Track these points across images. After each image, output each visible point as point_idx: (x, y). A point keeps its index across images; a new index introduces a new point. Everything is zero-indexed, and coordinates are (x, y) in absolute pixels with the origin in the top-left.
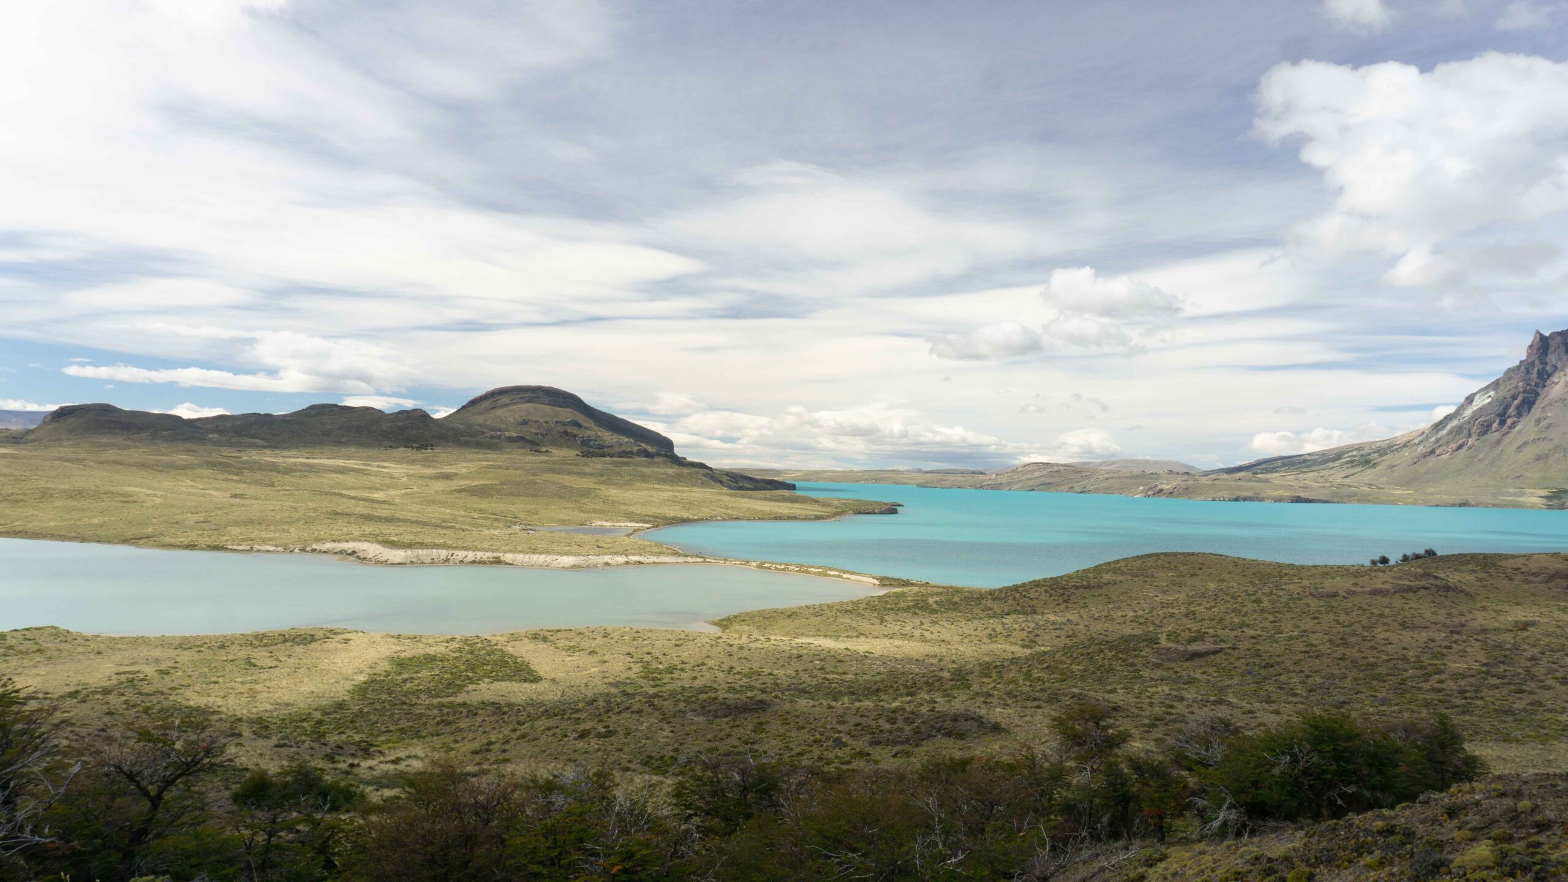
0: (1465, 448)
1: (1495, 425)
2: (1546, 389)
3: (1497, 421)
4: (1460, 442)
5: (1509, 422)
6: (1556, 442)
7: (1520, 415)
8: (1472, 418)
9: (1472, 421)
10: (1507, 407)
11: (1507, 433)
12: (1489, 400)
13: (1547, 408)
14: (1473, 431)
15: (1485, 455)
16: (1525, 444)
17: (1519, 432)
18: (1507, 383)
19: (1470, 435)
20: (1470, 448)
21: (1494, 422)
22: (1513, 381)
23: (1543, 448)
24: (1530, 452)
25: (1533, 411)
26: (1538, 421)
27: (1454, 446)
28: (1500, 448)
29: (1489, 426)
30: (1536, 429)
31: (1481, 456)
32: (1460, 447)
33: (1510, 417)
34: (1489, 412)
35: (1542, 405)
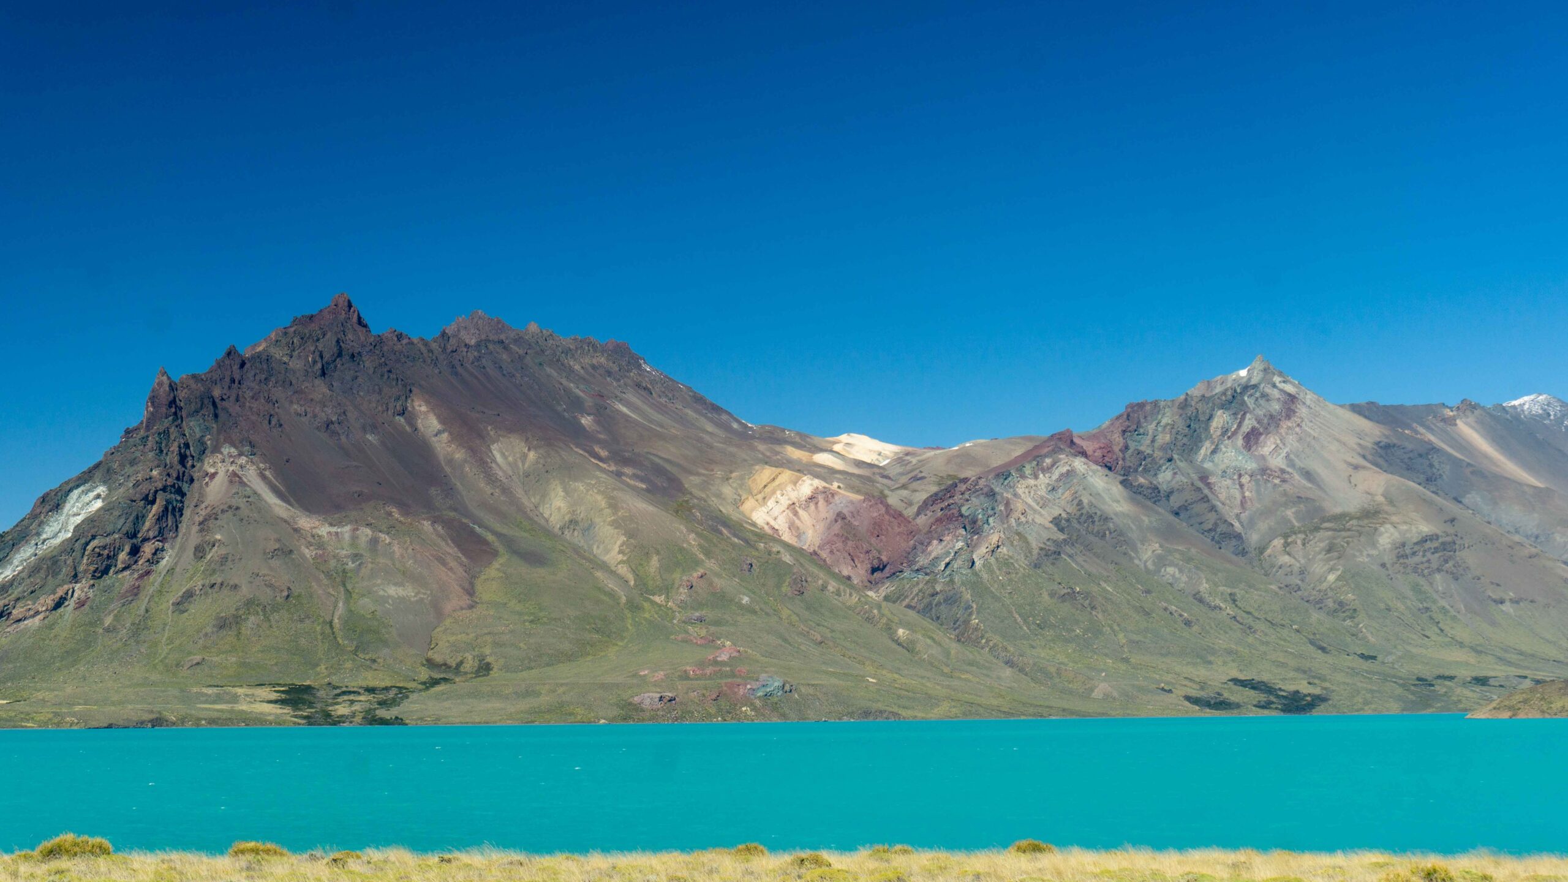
0: (71, 603)
1: (123, 556)
2: (196, 484)
3: (127, 548)
4: (60, 592)
5: (148, 549)
6: (245, 591)
7: (161, 536)
8: (75, 539)
9: (78, 546)
10: (139, 519)
11: (148, 573)
12: (99, 504)
13: (211, 523)
14: (82, 568)
15: (117, 618)
16: (189, 595)
17: (171, 571)
18: (128, 470)
19: (75, 578)
20: (81, 604)
21: (121, 549)
22: (140, 467)
23: (227, 603)
24: (202, 612)
25: (183, 528)
26: (200, 552)
27: (50, 600)
28: (142, 604)
29: (112, 557)
30: (202, 566)
31: (108, 621)
32: (58, 605)
33: (146, 540)
34: (109, 529)
35: (198, 519)
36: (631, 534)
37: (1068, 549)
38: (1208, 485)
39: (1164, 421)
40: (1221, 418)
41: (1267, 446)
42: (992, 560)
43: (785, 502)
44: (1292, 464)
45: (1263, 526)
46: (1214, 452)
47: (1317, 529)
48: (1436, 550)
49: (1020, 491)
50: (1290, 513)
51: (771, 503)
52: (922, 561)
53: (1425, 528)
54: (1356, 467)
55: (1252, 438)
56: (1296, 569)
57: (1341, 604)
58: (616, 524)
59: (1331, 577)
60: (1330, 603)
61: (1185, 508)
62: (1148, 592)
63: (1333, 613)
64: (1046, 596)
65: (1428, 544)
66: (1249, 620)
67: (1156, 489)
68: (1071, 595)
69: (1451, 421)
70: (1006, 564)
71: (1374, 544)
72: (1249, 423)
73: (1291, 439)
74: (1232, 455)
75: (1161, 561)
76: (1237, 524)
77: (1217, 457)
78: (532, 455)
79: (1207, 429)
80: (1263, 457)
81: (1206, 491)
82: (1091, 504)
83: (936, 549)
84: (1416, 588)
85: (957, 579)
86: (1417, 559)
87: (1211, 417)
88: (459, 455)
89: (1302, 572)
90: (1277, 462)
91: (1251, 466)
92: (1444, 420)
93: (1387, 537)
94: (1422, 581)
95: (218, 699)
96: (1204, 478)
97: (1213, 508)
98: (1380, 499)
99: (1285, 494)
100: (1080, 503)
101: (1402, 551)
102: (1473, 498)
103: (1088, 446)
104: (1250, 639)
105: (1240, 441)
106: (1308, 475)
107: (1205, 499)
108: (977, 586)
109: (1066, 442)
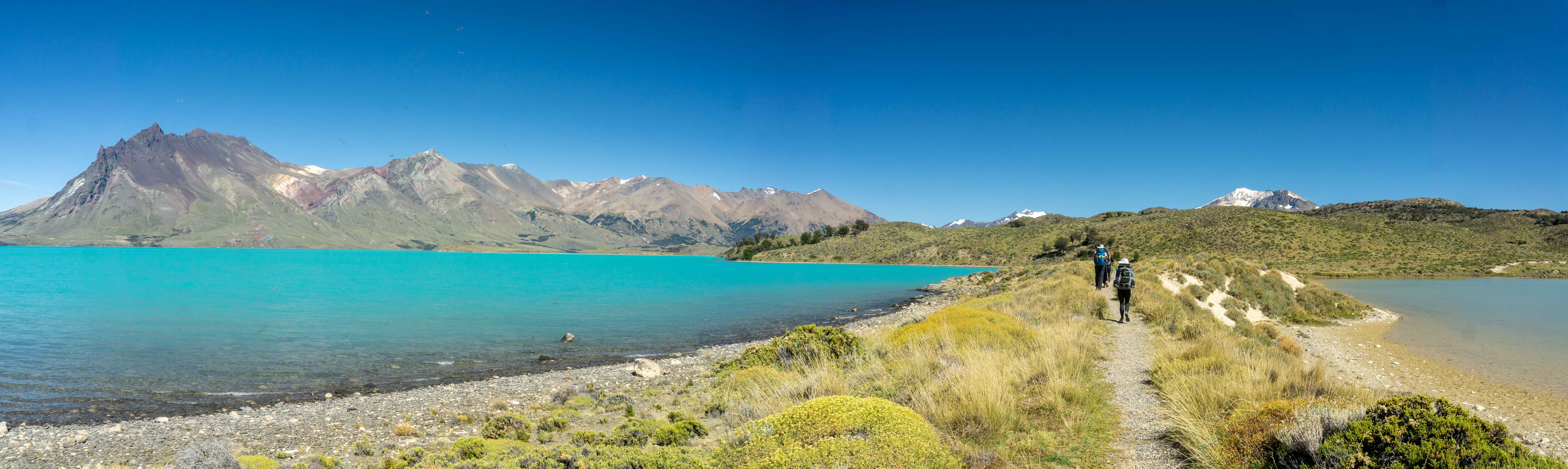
0: (74, 212)
1: (88, 198)
2: (110, 178)
3: (90, 196)
4: (71, 209)
5: (95, 196)
6: (122, 208)
7: (99, 192)
8: (76, 194)
9: (76, 195)
10: (93, 188)
11: (95, 203)
12: (83, 184)
13: (113, 189)
14: (77, 202)
15: (86, 216)
16: (106, 209)
17: (102, 203)
18: (91, 174)
19: (76, 204)
20: (77, 212)
21: (88, 196)
22: (94, 173)
23: (117, 212)
24: (110, 214)
25: (106, 190)
26: (110, 197)
27: (68, 211)
28: (93, 212)
29: (85, 199)
30: (110, 201)
31: (84, 217)
32: (71, 212)
33: (95, 194)
34: (85, 191)
35: (110, 188)
36: (237, 193)
37: (368, 201)
38: (413, 184)
39: (402, 165)
40: (418, 165)
41: (431, 173)
42: (345, 203)
43: (285, 184)
44: (437, 179)
45: (427, 196)
46: (415, 174)
47: (443, 198)
48: (475, 205)
49: (355, 183)
50: (435, 193)
51: (281, 185)
52: (324, 203)
53: (473, 199)
54: (456, 181)
55: (427, 171)
56: (435, 209)
57: (447, 219)
58: (233, 190)
59: (445, 212)
60: (444, 219)
61: (405, 190)
62: (391, 214)
63: (444, 222)
64: (360, 214)
65: (473, 204)
66: (419, 223)
67: (397, 184)
68: (368, 214)
69: (486, 169)
70: (349, 204)
71: (458, 203)
72: (426, 166)
73: (438, 171)
74: (421, 176)
75: (396, 205)
76: (420, 196)
77: (416, 176)
78: (210, 169)
79: (414, 168)
80: (430, 177)
81: (412, 186)
82: (377, 188)
83: (328, 199)
84: (469, 216)
85: (334, 208)
86: (470, 208)
87: (415, 164)
88: (188, 169)
89: (437, 210)
90: (434, 178)
91: (426, 179)
92: (484, 169)
93: (462, 201)
94: (470, 214)
95: (111, 239)
96: (412, 182)
97: (414, 190)
98: (461, 190)
99: (435, 187)
100: (374, 187)
101: (466, 205)
102: (489, 191)
103: (378, 171)
104: (419, 229)
105: (423, 172)
106: (442, 182)
107: (412, 188)
108: (340, 211)
109: (372, 169)
